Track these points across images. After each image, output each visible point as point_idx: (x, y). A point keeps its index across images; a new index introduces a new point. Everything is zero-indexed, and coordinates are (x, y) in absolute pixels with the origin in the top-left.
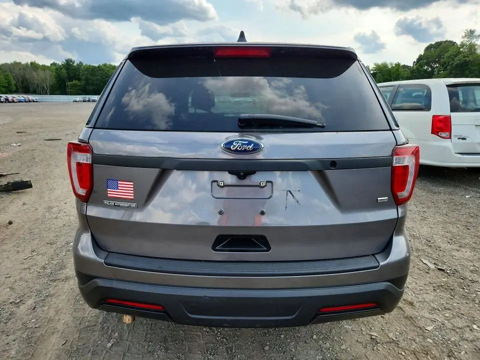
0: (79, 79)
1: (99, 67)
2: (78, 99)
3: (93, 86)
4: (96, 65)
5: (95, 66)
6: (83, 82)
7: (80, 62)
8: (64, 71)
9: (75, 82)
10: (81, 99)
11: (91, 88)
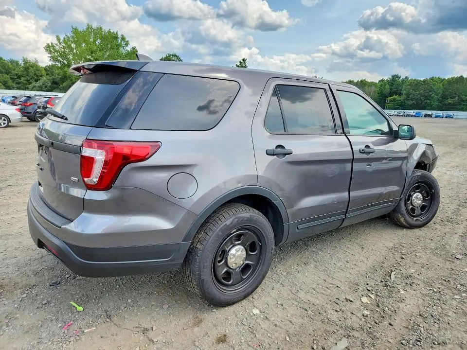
0: (400, 94)
1: (424, 81)
2: (392, 113)
3: (412, 101)
4: (422, 79)
5: (420, 81)
6: (404, 97)
7: (406, 78)
8: (387, 86)
9: (395, 97)
10: (396, 113)
11: (410, 102)
